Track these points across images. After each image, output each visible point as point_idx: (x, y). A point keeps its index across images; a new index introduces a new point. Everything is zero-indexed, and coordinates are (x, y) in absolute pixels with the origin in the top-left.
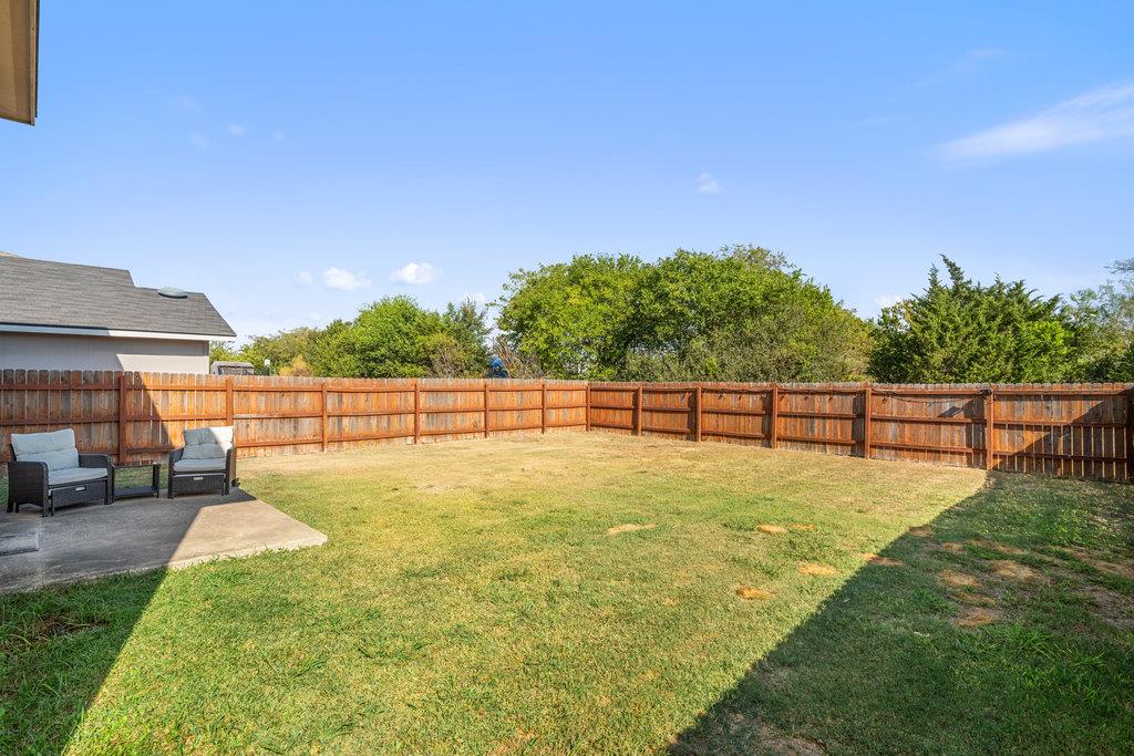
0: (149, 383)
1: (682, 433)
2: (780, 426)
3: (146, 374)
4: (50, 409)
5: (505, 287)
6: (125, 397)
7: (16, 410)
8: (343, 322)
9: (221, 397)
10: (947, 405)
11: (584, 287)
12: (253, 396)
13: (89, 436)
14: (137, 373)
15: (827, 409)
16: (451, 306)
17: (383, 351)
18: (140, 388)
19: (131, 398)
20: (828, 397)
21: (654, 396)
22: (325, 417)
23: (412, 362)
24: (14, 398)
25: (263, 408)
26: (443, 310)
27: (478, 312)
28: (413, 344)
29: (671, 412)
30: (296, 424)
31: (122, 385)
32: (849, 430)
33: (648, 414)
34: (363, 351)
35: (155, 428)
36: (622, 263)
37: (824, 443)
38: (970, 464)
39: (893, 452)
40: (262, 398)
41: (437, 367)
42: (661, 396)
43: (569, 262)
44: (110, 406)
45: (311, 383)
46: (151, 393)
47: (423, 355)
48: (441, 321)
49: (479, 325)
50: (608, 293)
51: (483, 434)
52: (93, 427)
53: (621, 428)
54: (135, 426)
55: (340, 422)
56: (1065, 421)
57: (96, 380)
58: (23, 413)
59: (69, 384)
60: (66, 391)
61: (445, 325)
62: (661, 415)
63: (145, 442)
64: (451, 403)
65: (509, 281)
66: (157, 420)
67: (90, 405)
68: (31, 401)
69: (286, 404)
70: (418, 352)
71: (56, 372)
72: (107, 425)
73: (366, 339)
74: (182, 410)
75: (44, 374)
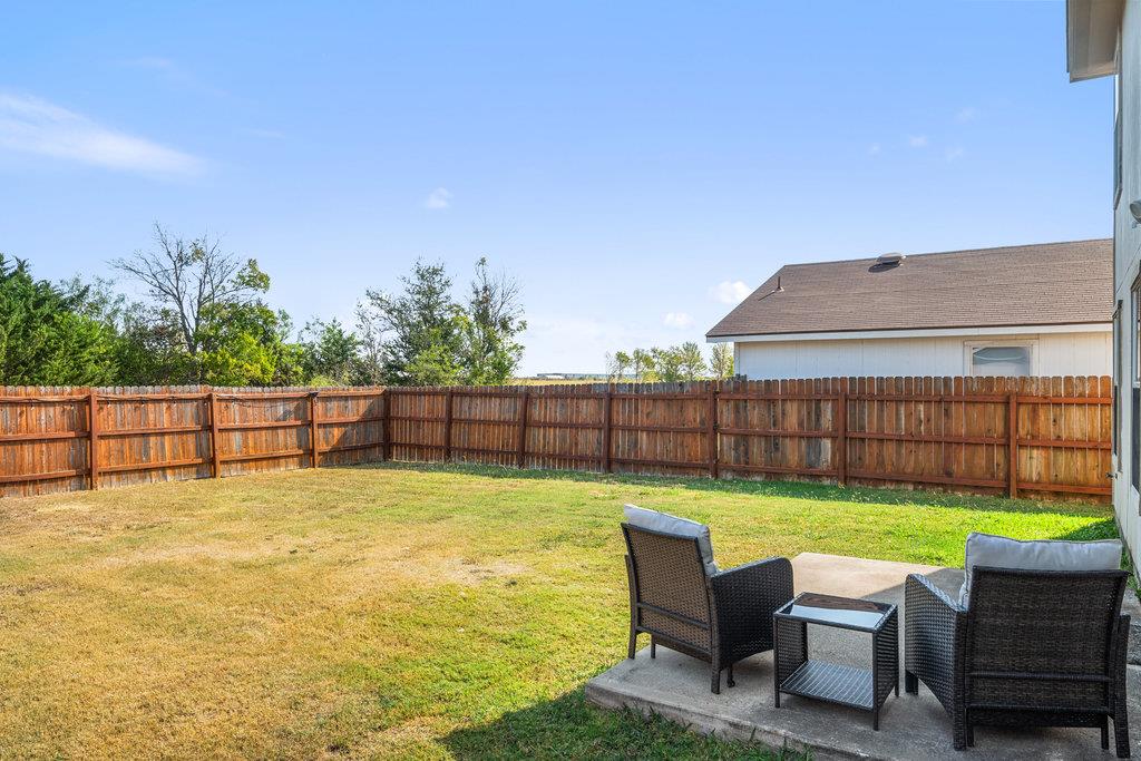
2: (103, 453)
10: (280, 409)
15: (165, 423)
20: (165, 405)
32: (192, 447)
37: (163, 469)
38: (301, 465)
39: (239, 465)
56: (355, 419)
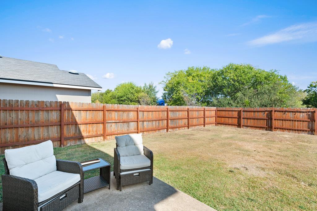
0: (73, 107)
1: (264, 128)
3: (72, 103)
4: (30, 119)
5: (165, 77)
6: (63, 113)
7: (14, 120)
8: (110, 90)
9: (101, 113)
11: (193, 77)
12: (113, 113)
13: (48, 132)
14: (68, 102)
16: (145, 84)
17: (125, 98)
18: (70, 109)
19: (66, 114)
21: (248, 113)
22: (139, 122)
23: (134, 102)
24: (13, 114)
25: (116, 118)
26: (142, 86)
27: (154, 86)
28: (134, 96)
29: (257, 119)
30: (129, 124)
31: (62, 108)
33: (246, 120)
34: (118, 98)
35: (76, 128)
36: (204, 69)
40: (116, 113)
41: (141, 102)
42: (252, 113)
43: (187, 69)
44: (57, 117)
45: (133, 107)
46: (74, 112)
47: (137, 99)
48: (142, 89)
49: (154, 90)
50: (203, 79)
51: (187, 128)
52: (50, 128)
53: (232, 125)
54: (67, 127)
55: (143, 124)
57: (51, 105)
58: (18, 121)
59: (39, 107)
60: (38, 111)
61: (143, 90)
62: (252, 120)
63: (72, 134)
64: (178, 116)
65: (165, 76)
66: (76, 124)
67: (48, 117)
68: (22, 116)
69: (125, 116)
70: (135, 99)
71: (33, 102)
72: (56, 127)
73: (119, 94)
74: (86, 119)
75: (27, 102)
